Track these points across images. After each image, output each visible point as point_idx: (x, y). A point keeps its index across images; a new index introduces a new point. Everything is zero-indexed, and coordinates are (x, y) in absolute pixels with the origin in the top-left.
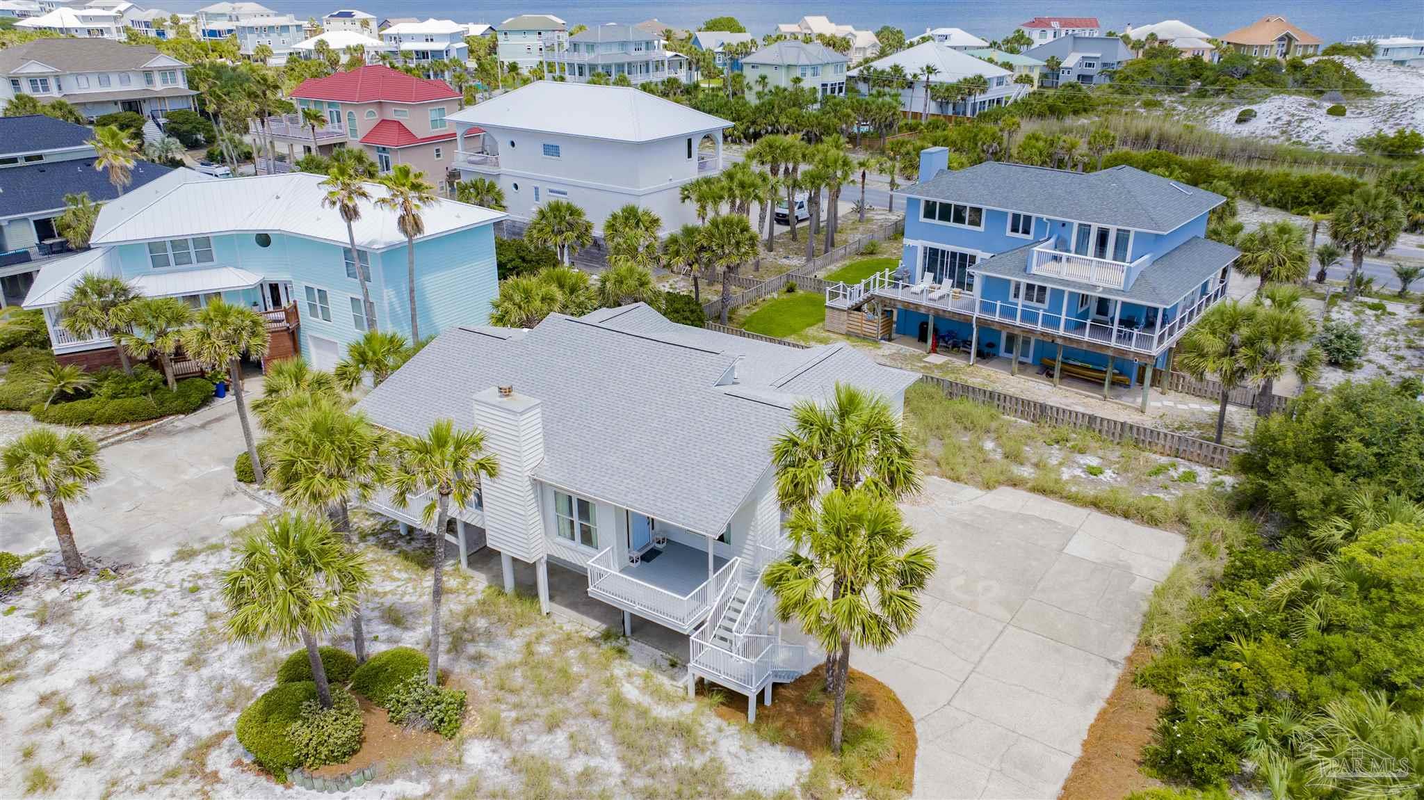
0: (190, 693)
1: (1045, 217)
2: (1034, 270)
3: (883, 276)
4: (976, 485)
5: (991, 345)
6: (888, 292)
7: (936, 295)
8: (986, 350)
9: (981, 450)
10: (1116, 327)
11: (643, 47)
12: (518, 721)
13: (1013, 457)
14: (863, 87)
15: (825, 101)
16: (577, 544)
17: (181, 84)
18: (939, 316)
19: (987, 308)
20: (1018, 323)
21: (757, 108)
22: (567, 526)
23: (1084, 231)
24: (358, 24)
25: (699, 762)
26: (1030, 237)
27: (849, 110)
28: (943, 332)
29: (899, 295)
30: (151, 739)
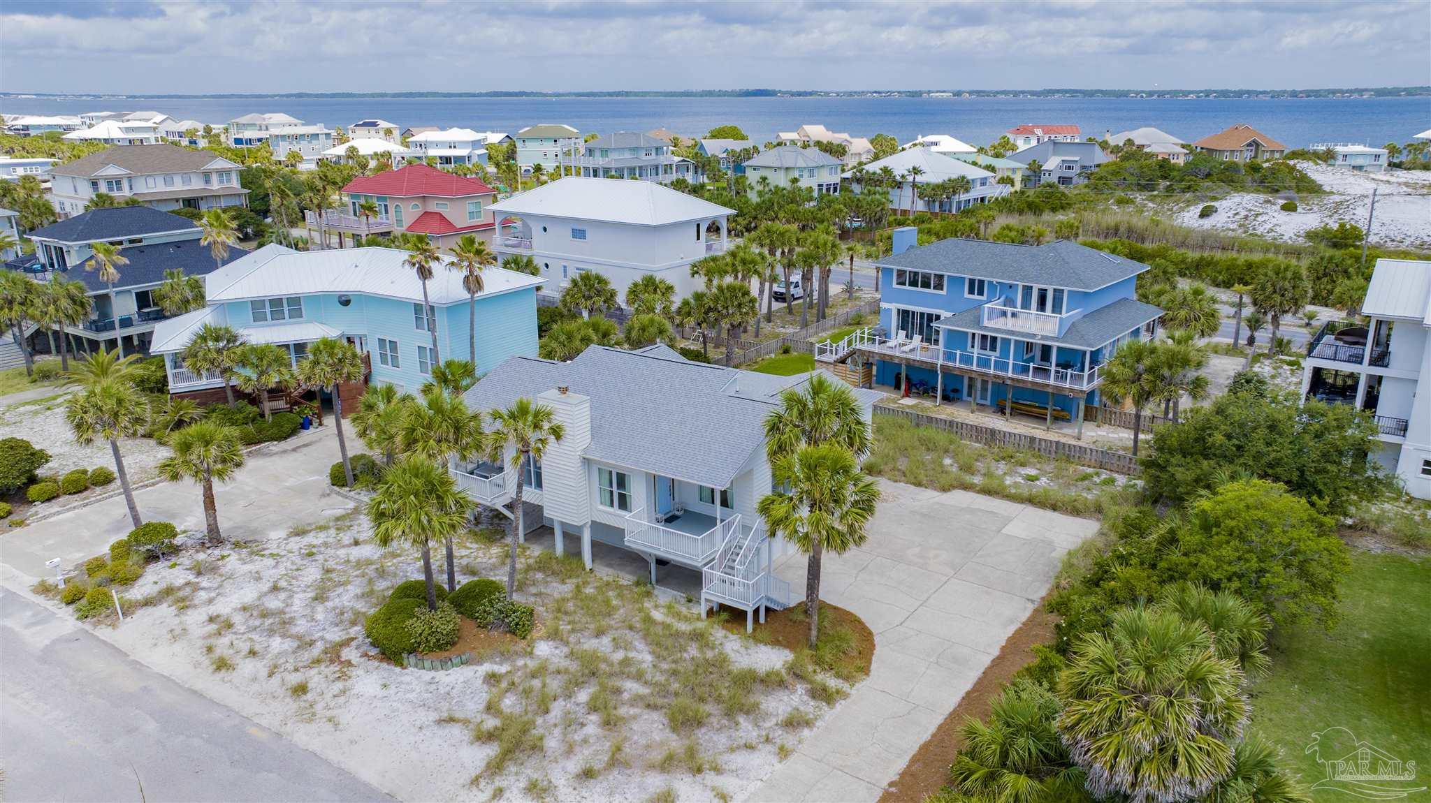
0: (320, 616)
1: (995, 280)
2: (986, 323)
3: (863, 333)
4: (935, 489)
5: (955, 391)
6: (867, 347)
7: (907, 348)
8: (952, 395)
9: (941, 465)
10: (1053, 368)
11: (653, 152)
12: (573, 630)
13: (967, 469)
14: (856, 188)
15: (821, 198)
16: (616, 510)
17: (235, 184)
18: (911, 365)
19: (949, 356)
20: (974, 368)
21: (758, 205)
22: (608, 495)
23: (1027, 290)
24: (382, 133)
25: (710, 654)
26: (984, 298)
27: (842, 206)
28: (915, 380)
29: (877, 348)
30: (295, 644)
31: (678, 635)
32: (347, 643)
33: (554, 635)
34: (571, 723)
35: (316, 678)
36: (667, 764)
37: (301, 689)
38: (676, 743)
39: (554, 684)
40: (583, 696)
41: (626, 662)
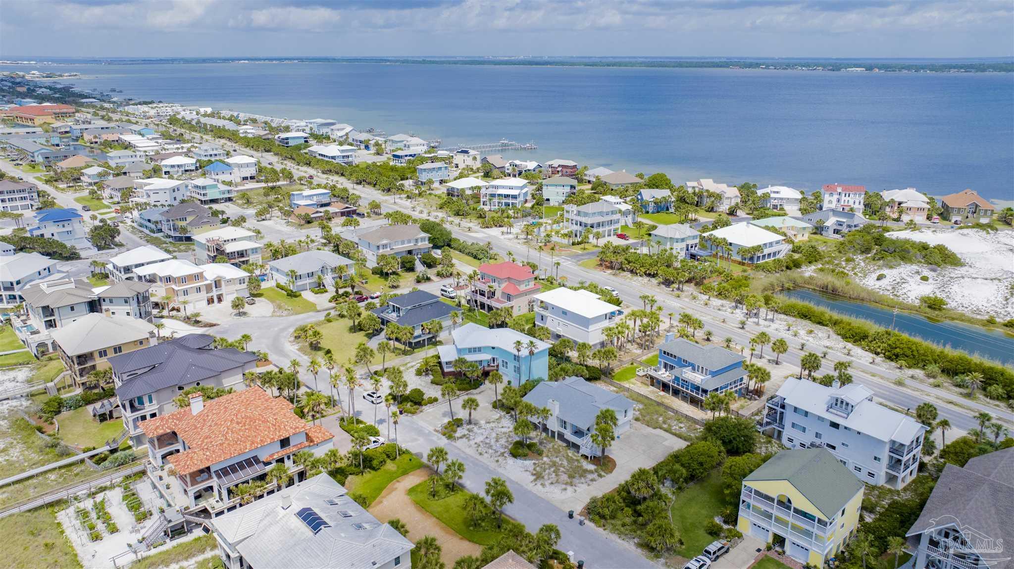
0: (498, 445)
1: (689, 361)
2: (683, 375)
6: (653, 373)
7: (664, 375)
8: (674, 393)
9: (658, 420)
10: (700, 393)
12: (551, 456)
16: (563, 429)
18: (664, 381)
19: (675, 382)
20: (680, 387)
22: (562, 425)
24: (471, 158)
25: (579, 465)
28: (664, 386)
29: (656, 374)
30: (494, 451)
31: (573, 459)
32: (505, 452)
33: (547, 456)
34: (549, 474)
35: (500, 459)
36: (566, 484)
37: (497, 461)
38: (569, 481)
39: (547, 466)
40: (552, 469)
41: (561, 464)
